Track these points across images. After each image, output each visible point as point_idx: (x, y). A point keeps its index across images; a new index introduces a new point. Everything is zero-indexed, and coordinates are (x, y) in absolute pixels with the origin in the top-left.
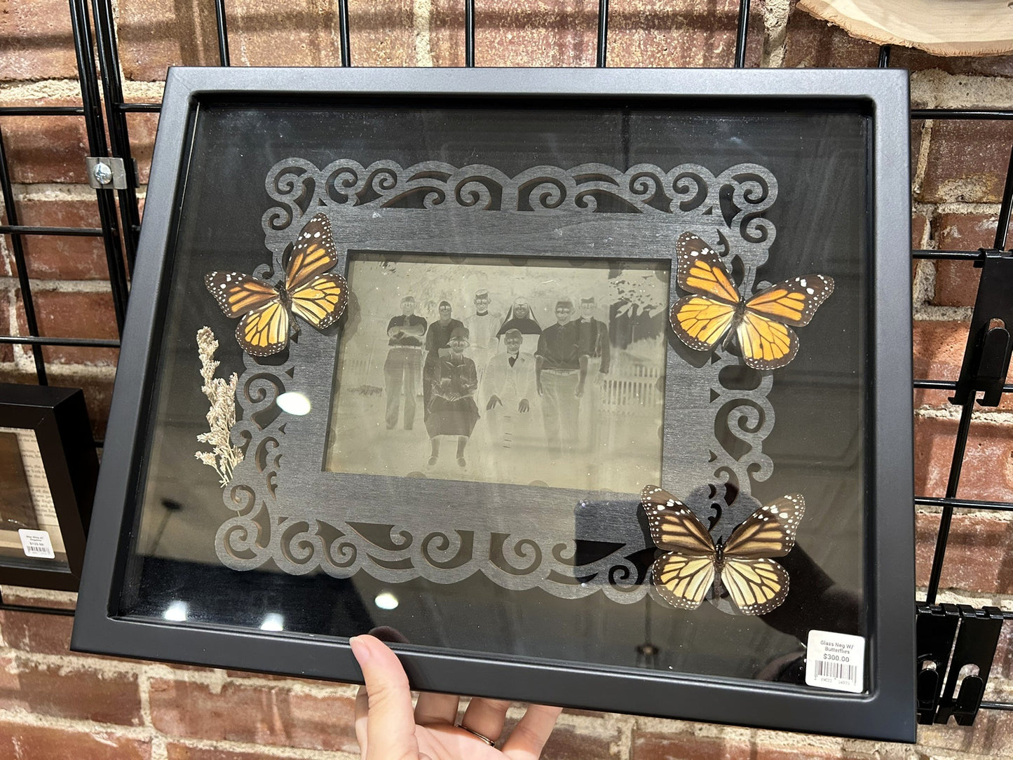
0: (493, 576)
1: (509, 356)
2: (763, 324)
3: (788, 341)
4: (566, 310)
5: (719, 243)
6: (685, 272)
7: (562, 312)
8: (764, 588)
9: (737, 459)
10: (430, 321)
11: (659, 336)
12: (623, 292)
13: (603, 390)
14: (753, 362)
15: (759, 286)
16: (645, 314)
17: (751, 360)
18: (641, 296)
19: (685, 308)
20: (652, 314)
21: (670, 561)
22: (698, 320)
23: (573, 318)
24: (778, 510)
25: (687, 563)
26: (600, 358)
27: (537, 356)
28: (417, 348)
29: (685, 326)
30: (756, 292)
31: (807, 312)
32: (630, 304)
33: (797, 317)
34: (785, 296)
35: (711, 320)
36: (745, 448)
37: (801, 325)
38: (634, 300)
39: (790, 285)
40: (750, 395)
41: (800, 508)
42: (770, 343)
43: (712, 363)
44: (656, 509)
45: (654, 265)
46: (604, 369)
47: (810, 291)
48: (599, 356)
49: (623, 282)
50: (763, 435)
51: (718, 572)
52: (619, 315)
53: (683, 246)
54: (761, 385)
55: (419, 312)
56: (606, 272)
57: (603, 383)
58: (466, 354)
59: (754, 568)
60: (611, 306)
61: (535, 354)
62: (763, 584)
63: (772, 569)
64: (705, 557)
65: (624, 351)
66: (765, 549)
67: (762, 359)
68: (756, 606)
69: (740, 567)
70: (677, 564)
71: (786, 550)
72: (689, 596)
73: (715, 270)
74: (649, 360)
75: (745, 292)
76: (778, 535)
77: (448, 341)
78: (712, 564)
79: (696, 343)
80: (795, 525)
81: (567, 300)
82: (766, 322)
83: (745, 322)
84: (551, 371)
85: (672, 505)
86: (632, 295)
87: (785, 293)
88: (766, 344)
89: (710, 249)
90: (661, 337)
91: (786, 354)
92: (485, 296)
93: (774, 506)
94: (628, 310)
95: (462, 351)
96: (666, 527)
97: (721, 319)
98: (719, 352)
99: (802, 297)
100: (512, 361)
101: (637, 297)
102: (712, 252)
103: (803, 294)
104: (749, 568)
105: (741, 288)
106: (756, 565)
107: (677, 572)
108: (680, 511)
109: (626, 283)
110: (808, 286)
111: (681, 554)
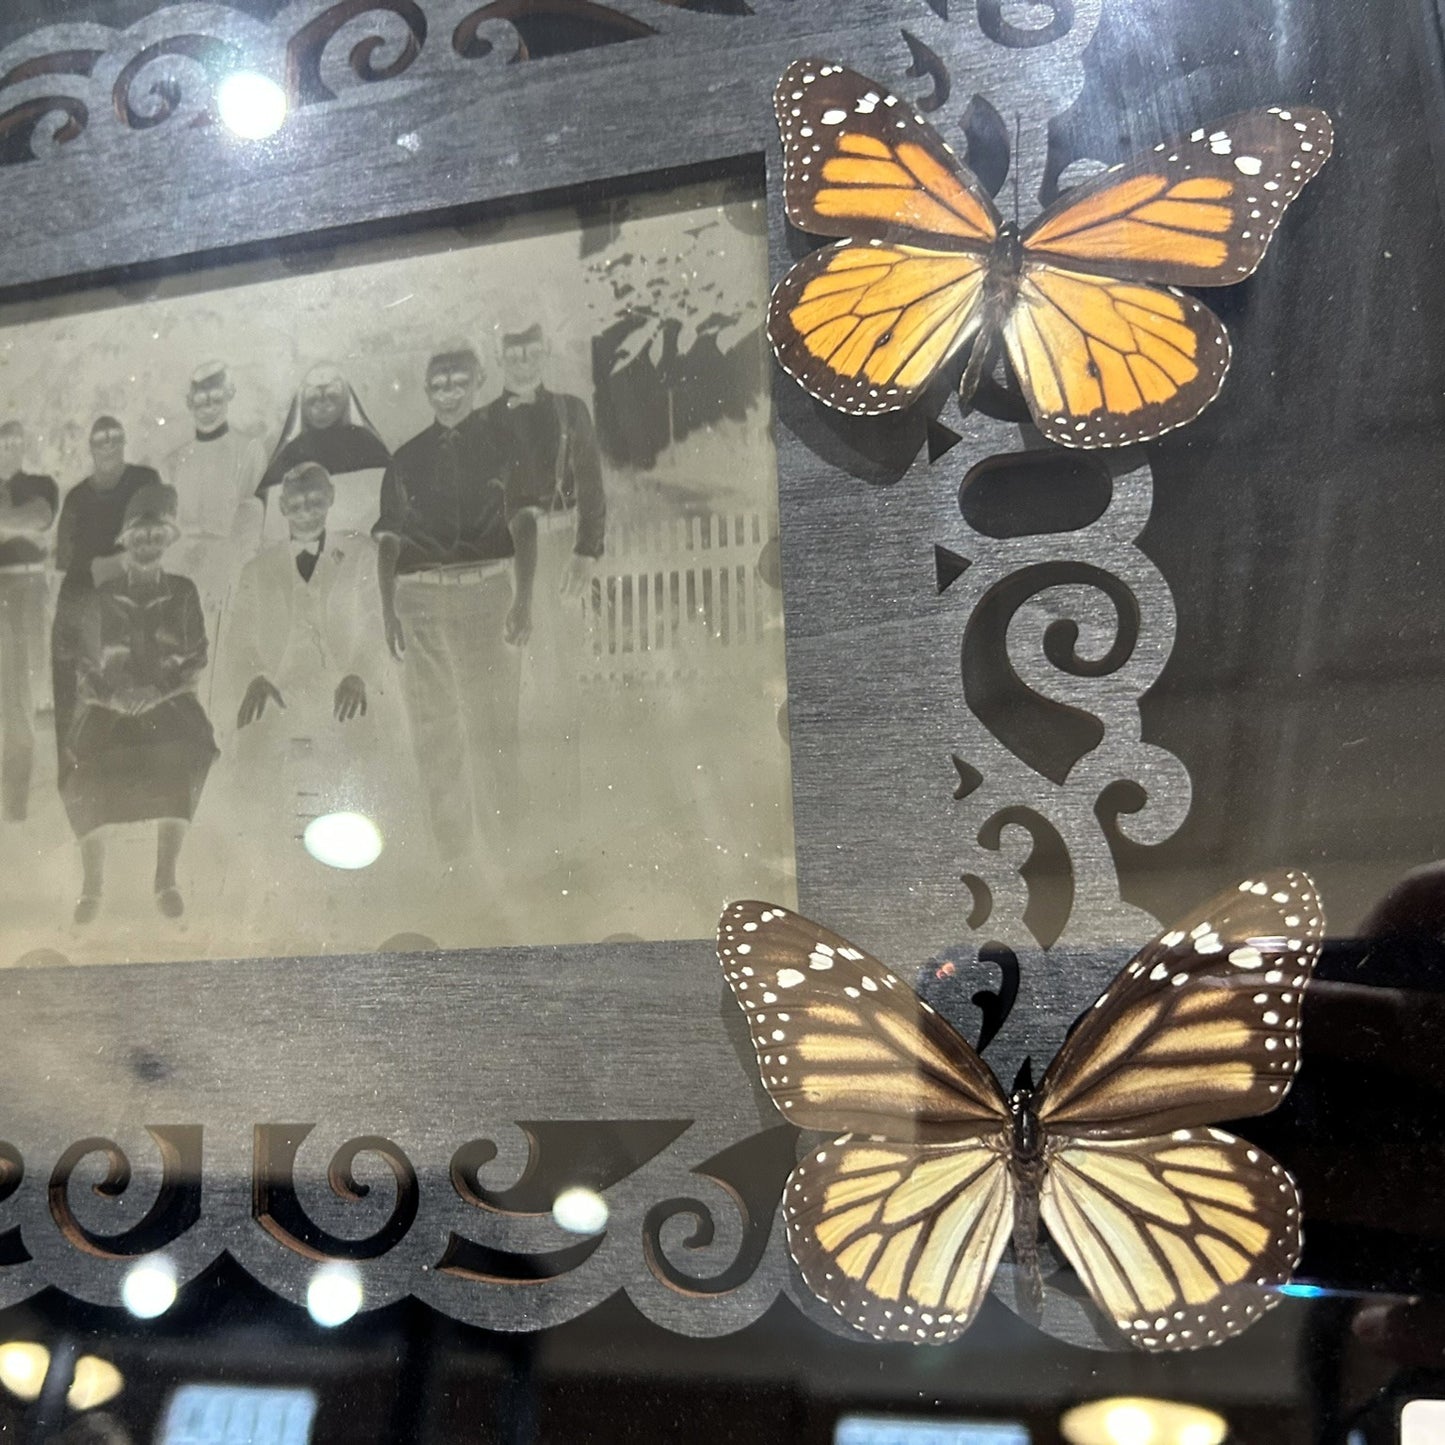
0: (268, 1269)
1: (296, 548)
2: (1087, 298)
3: (1188, 340)
4: (457, 377)
5: (915, 72)
6: (806, 178)
7: (448, 387)
8: (1205, 1242)
9: (1059, 778)
10: (66, 483)
11: (756, 406)
12: (628, 289)
13: (590, 613)
14: (1069, 429)
15: (1066, 178)
16: (706, 343)
17: (1061, 421)
18: (686, 292)
19: (814, 288)
20: (727, 340)
21: (846, 1168)
22: (862, 318)
23: (480, 400)
24: (1221, 940)
25: (906, 1171)
26: (575, 511)
27: (381, 535)
28: (34, 568)
29: (817, 346)
30: (1054, 198)
31: (1246, 235)
32: (653, 324)
33: (1211, 255)
34: (1161, 196)
35: (904, 309)
36: (1084, 732)
37: (1227, 281)
38: (667, 308)
39: (1174, 158)
40: (1077, 543)
41: (1305, 925)
42: (1124, 354)
43: (933, 458)
44: (774, 988)
45: (717, 188)
46: (589, 543)
47: (1249, 165)
48: (571, 504)
49: (626, 260)
50: (1140, 677)
51: (1028, 1192)
52: (620, 365)
53: (794, 104)
54: (1112, 507)
55: (35, 461)
56: (569, 240)
57: (589, 589)
58: (171, 562)
59: (1157, 1170)
60: (595, 341)
61: (377, 528)
62: (1198, 1226)
63: (1225, 1167)
64: (974, 1141)
65: (646, 475)
66: (1188, 1092)
67: (1102, 411)
68: (1179, 1315)
69: (1106, 1169)
70: (872, 1179)
71: (1274, 1089)
72: (927, 1291)
73: (906, 152)
74: (729, 492)
75: (1017, 206)
76: (1234, 1035)
77: (117, 531)
78: (1000, 1166)
79: (862, 395)
80: (1295, 992)
81: (457, 346)
82: (1103, 288)
83: (1028, 298)
84: (428, 577)
85: (829, 964)
86: (657, 294)
87: (1156, 184)
88: (1108, 361)
89: (884, 95)
90: (762, 410)
91: (1188, 385)
92: (214, 381)
93: (1205, 927)
94: (649, 344)
95: (158, 554)
96: (814, 1047)
97: (939, 303)
98: (950, 417)
99: (1220, 189)
100: (307, 565)
101: (675, 296)
102: (891, 101)
103: (1223, 178)
104: (1138, 1171)
105: (1003, 197)
106: (1164, 1158)
107: (874, 1207)
108: (858, 986)
109: (636, 261)
110: (1236, 152)
111: (881, 1139)
